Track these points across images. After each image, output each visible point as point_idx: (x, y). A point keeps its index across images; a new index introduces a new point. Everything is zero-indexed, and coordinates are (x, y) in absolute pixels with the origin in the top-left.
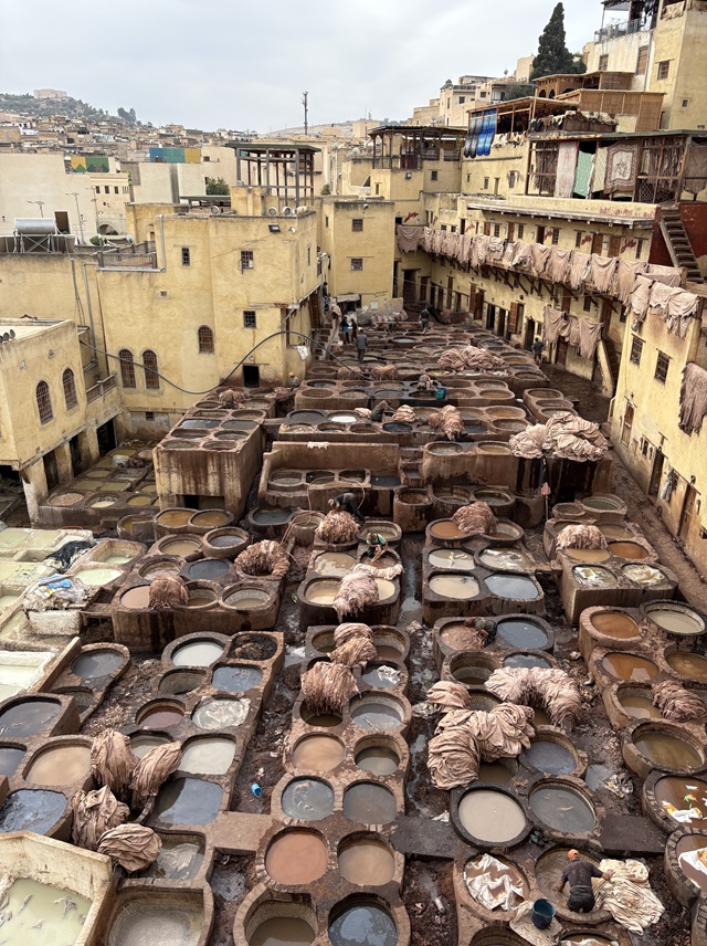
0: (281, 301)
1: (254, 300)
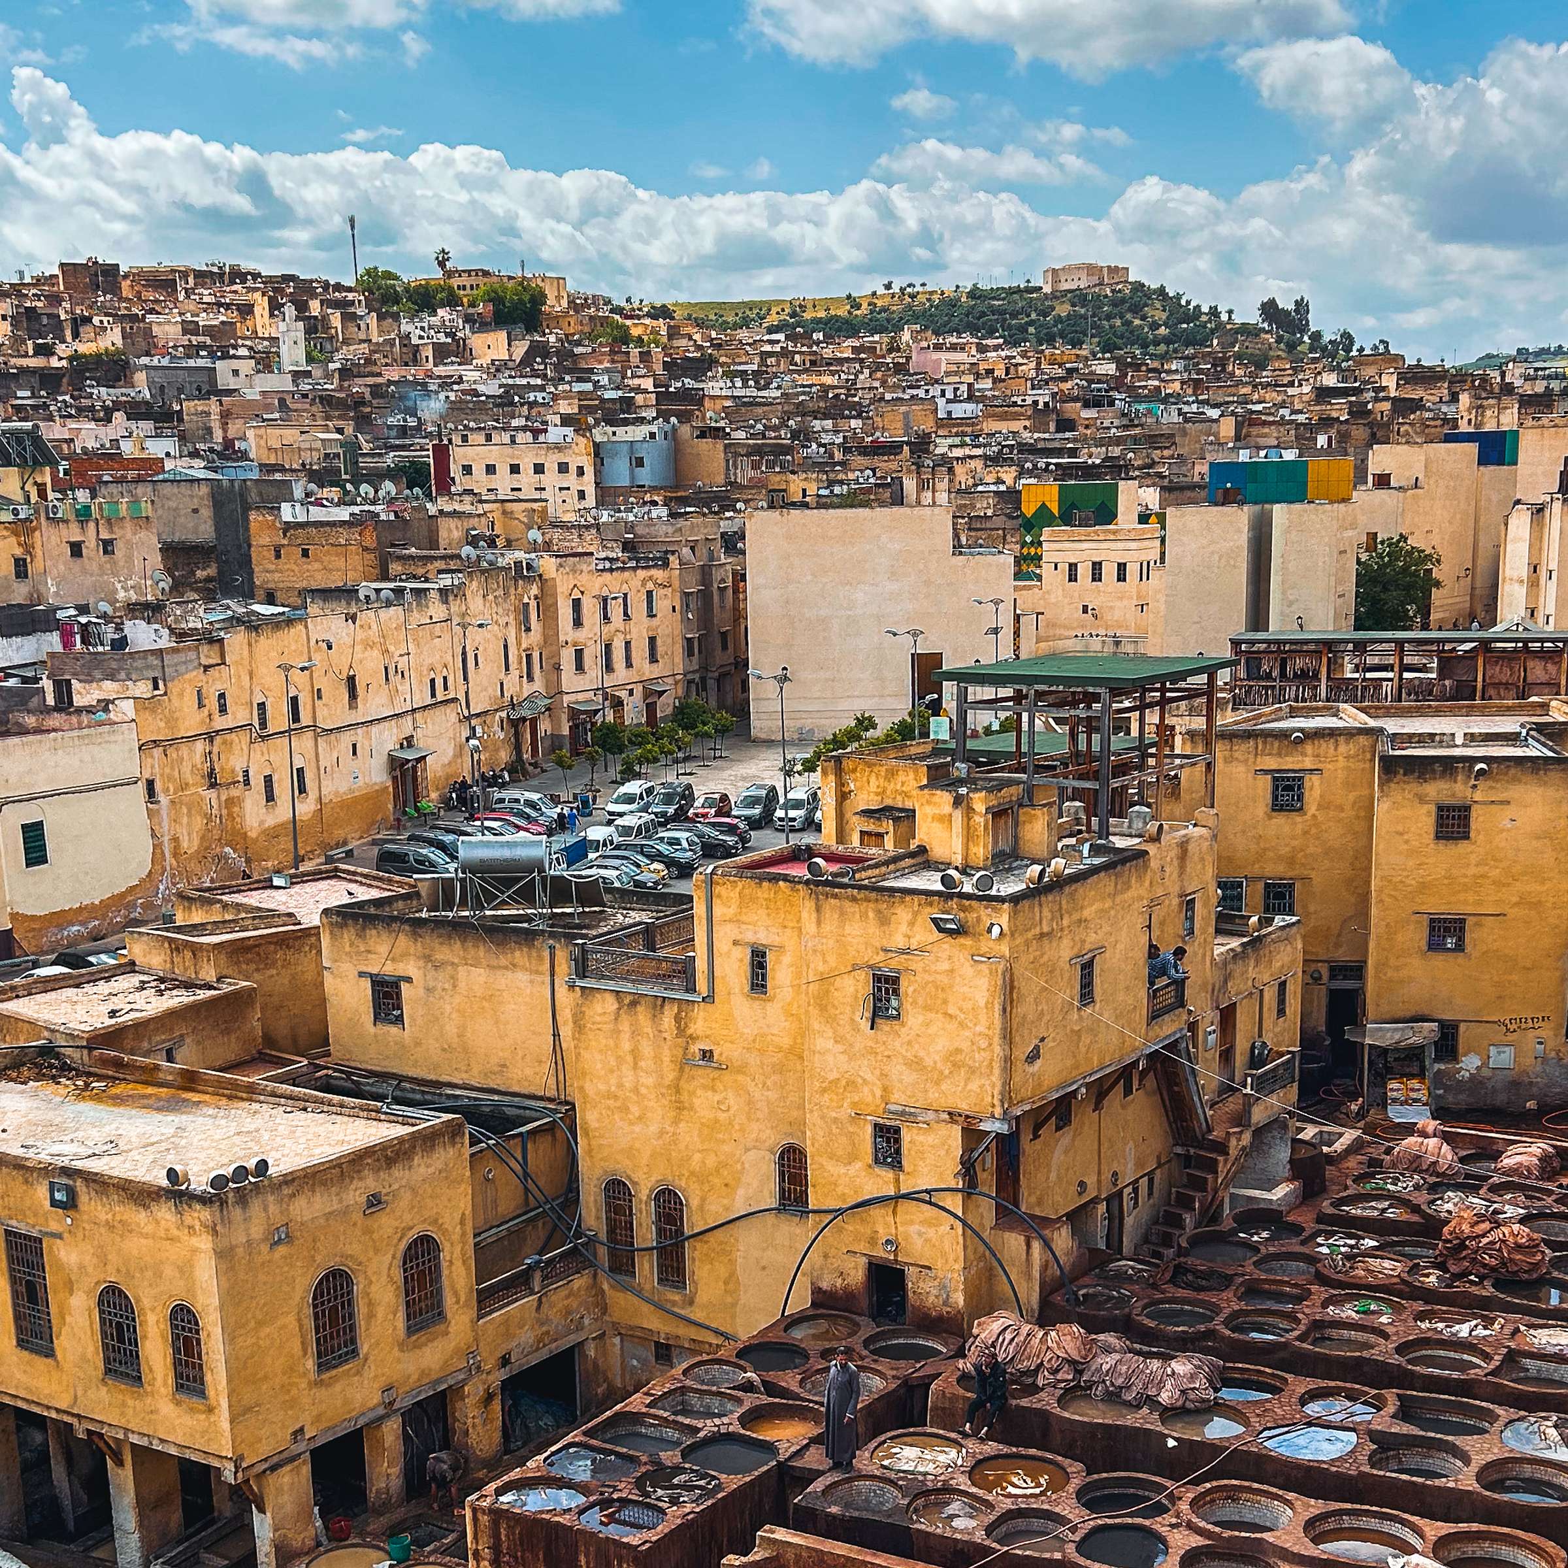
0: (964, 1106)
1: (899, 1098)
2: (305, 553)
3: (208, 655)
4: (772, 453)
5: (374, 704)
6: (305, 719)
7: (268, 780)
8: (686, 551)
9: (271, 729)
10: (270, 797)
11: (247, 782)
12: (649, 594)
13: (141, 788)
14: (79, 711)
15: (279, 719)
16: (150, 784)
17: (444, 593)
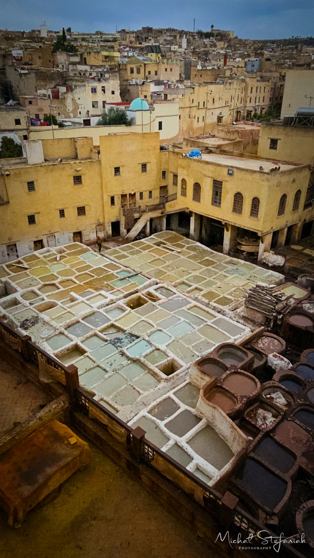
2: (201, 76)
3: (191, 90)
4: (279, 65)
5: (217, 105)
6: (205, 107)
7: (198, 118)
8: (273, 79)
9: (200, 107)
10: (198, 121)
11: (195, 118)
12: (265, 87)
13: (178, 117)
14: (168, 100)
15: (201, 106)
16: (180, 116)
17: (230, 83)
